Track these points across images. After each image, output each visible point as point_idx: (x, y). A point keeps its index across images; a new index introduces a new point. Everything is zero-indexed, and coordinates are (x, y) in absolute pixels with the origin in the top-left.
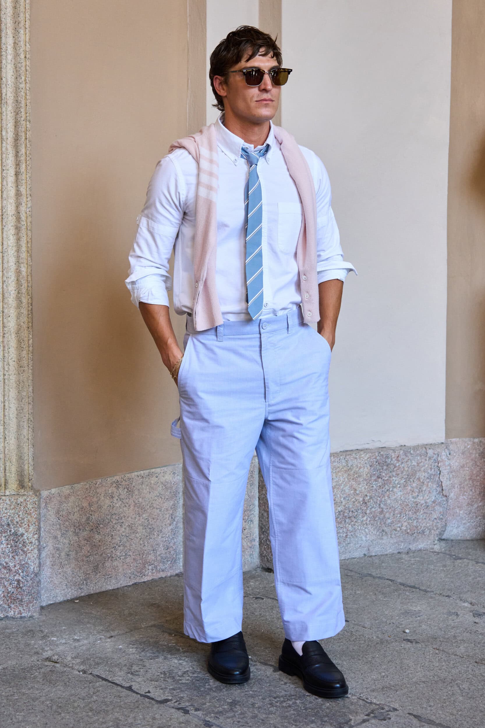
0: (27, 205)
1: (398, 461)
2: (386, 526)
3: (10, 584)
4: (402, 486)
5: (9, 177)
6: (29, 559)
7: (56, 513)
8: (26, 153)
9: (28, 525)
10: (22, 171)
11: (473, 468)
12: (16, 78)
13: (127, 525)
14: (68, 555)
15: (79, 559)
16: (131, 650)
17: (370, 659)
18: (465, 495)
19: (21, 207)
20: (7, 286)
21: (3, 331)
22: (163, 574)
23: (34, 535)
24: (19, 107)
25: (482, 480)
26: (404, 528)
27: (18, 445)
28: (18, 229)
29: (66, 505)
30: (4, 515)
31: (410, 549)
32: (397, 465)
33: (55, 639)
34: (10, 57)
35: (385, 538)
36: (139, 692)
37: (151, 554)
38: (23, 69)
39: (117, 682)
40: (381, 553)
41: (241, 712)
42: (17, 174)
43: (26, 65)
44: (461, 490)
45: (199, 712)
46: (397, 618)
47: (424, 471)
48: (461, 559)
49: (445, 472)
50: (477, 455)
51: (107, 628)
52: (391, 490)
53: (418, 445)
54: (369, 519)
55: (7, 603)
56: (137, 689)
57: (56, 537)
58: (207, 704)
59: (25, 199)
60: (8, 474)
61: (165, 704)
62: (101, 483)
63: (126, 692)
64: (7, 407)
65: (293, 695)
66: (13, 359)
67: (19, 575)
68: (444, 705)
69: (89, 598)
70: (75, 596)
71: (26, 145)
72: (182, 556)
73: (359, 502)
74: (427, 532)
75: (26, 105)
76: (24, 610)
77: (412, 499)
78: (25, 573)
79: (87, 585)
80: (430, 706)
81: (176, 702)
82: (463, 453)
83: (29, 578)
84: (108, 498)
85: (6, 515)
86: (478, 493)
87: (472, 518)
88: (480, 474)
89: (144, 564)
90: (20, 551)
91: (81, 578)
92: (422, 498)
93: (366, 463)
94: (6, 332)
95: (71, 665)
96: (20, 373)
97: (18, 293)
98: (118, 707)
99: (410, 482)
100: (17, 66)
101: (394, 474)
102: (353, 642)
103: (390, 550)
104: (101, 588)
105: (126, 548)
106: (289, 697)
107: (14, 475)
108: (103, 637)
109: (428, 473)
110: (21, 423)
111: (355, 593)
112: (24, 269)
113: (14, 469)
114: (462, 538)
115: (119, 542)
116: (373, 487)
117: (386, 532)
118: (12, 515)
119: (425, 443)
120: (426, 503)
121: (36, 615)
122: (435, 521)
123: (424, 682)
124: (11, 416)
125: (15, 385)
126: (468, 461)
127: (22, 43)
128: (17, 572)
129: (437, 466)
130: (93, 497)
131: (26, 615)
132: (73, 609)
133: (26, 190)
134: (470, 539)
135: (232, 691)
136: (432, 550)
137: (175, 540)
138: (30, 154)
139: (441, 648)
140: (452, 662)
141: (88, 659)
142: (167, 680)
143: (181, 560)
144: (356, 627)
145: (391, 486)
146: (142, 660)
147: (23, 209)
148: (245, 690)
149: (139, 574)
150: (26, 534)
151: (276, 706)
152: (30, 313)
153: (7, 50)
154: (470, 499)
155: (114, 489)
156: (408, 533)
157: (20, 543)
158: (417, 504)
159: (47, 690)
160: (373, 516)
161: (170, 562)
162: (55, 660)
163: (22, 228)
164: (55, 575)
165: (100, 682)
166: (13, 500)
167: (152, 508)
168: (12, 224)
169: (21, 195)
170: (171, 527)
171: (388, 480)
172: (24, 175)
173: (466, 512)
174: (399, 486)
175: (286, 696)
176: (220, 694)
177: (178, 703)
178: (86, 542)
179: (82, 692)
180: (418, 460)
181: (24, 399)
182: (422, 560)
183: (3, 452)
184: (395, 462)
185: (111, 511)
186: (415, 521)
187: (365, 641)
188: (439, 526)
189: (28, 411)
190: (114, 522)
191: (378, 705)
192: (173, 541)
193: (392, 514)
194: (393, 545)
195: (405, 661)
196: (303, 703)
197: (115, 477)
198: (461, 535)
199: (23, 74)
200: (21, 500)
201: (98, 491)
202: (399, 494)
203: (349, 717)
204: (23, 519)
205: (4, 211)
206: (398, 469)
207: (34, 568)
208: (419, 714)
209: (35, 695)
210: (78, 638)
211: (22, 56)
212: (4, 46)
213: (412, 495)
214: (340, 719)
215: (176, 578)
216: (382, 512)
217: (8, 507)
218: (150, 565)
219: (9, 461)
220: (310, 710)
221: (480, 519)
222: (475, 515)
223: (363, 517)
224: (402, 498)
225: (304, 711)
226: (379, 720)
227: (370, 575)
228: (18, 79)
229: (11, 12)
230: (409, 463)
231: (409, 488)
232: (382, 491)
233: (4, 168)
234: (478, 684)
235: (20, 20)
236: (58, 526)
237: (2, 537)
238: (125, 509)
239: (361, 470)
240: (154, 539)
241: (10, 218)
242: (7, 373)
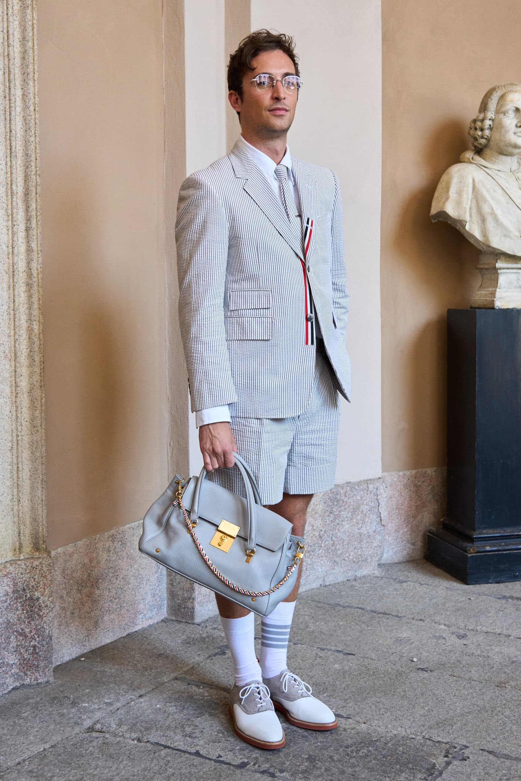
0: (38, 261)
1: (346, 496)
2: (337, 557)
3: (26, 651)
4: (349, 519)
5: (19, 232)
6: (45, 622)
7: (62, 572)
8: (36, 208)
9: (44, 588)
10: (33, 226)
11: (398, 498)
12: (26, 131)
13: (121, 577)
14: (73, 613)
15: (82, 616)
16: (170, 709)
17: (403, 694)
18: (393, 523)
19: (32, 264)
20: (19, 345)
21: (15, 391)
22: (151, 622)
23: (49, 597)
24: (29, 160)
25: (406, 508)
26: (351, 557)
27: (32, 507)
28: (29, 285)
29: (70, 563)
30: (19, 580)
31: (356, 576)
32: (345, 500)
33: (87, 705)
34: (18, 109)
35: (336, 567)
36: (211, 758)
37: (141, 603)
38: (33, 121)
39: (180, 748)
40: (334, 582)
41: (326, 768)
42: (27, 230)
43: (35, 118)
44: (389, 519)
45: (284, 774)
46: (395, 646)
47: (366, 505)
48: (405, 582)
49: (382, 504)
50: (402, 486)
51: (131, 686)
52: (340, 523)
53: (361, 481)
54: (324, 552)
55: (23, 670)
56: (207, 754)
57: (62, 597)
58: (287, 763)
59: (36, 256)
60: (22, 538)
61: (245, 768)
62: (99, 539)
63: (197, 760)
64: (20, 469)
65: (361, 743)
66: (26, 420)
67: (35, 640)
68: (504, 735)
69: (92, 654)
70: (79, 653)
71: (37, 200)
72: (166, 602)
73: (316, 537)
74: (369, 560)
75: (36, 159)
76: (40, 676)
77: (357, 531)
78: (40, 638)
79: (89, 641)
80: (494, 739)
81: (254, 765)
82: (391, 486)
83: (44, 643)
84: (105, 552)
85: (21, 580)
86: (403, 520)
87: (398, 543)
88: (405, 503)
89: (135, 614)
90: (36, 615)
91: (84, 634)
92: (365, 529)
93: (321, 501)
94: (18, 392)
95: (121, 734)
96: (34, 433)
97: (31, 351)
98: (200, 778)
99: (356, 515)
100: (27, 119)
101: (343, 508)
102: (374, 677)
103: (341, 579)
104: (101, 642)
105: (121, 600)
106: (359, 744)
107: (27, 538)
108: (133, 697)
109: (370, 506)
110: (35, 485)
111: (338, 624)
112: (36, 327)
113: (27, 532)
114: (391, 562)
115: (115, 595)
116: (326, 522)
117: (337, 563)
118: (28, 580)
119: (366, 478)
120: (368, 533)
121: (52, 679)
122: (376, 549)
123: (469, 713)
124: (24, 477)
125: (28, 446)
126: (394, 493)
127: (31, 95)
128: (33, 638)
129: (377, 499)
130: (93, 553)
131: (43, 680)
132: (85, 668)
133: (37, 246)
134: (398, 562)
135: (300, 745)
136: (374, 576)
137: (160, 587)
138: (40, 209)
139: (455, 674)
140: (477, 688)
141: (135, 725)
142: (228, 739)
143: (165, 606)
144: (366, 660)
145: (341, 520)
146: (189, 719)
147: (34, 265)
148: (311, 742)
149: (131, 625)
150: (42, 598)
151: (354, 757)
152: (42, 371)
153: (15, 102)
154: (397, 526)
155: (110, 543)
156: (354, 562)
157: (36, 608)
158: (361, 535)
159: (114, 768)
160: (327, 549)
161: (156, 609)
162: (99, 729)
163: (34, 285)
164: (62, 635)
165: (164, 751)
166: (28, 564)
167: (141, 558)
168: (23, 281)
169: (33, 251)
170: (156, 575)
171: (338, 514)
172: (35, 230)
173: (394, 538)
174: (346, 519)
175: (356, 744)
176: (291, 750)
177: (257, 765)
178: (87, 598)
179: (153, 765)
180: (361, 495)
181: (38, 460)
182: (372, 585)
183: (17, 515)
184: (344, 497)
185: (108, 565)
186: (360, 550)
187: (384, 674)
188: (379, 553)
189: (42, 471)
190: (111, 576)
191: (446, 743)
192: (158, 588)
193: (341, 546)
194: (343, 574)
195: (436, 692)
196: (376, 750)
197: (111, 531)
198: (390, 559)
199: (33, 127)
200: (36, 563)
201: (97, 546)
202: (347, 526)
203: (431, 761)
204: (39, 583)
205: (15, 267)
206: (346, 504)
207: (49, 631)
208: (490, 750)
209: (106, 775)
210: (109, 701)
211: (32, 108)
212: (13, 98)
213: (357, 526)
214: (424, 763)
215: (163, 624)
216: (333, 544)
217: (23, 571)
218: (140, 614)
219: (23, 524)
220: (389, 757)
221: (405, 543)
222: (401, 540)
223: (319, 550)
224: (349, 530)
225: (384, 759)
226: (460, 760)
227: (338, 605)
228: (28, 132)
229: (19, 63)
230: (354, 498)
231: (355, 521)
232: (334, 525)
233: (15, 223)
234: (517, 709)
235: (29, 71)
236: (64, 585)
237: (18, 603)
238: (120, 561)
239: (317, 507)
240: (143, 588)
241: (21, 274)
242: (21, 434)
